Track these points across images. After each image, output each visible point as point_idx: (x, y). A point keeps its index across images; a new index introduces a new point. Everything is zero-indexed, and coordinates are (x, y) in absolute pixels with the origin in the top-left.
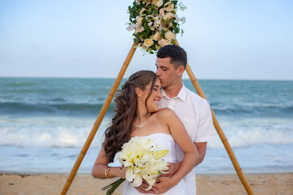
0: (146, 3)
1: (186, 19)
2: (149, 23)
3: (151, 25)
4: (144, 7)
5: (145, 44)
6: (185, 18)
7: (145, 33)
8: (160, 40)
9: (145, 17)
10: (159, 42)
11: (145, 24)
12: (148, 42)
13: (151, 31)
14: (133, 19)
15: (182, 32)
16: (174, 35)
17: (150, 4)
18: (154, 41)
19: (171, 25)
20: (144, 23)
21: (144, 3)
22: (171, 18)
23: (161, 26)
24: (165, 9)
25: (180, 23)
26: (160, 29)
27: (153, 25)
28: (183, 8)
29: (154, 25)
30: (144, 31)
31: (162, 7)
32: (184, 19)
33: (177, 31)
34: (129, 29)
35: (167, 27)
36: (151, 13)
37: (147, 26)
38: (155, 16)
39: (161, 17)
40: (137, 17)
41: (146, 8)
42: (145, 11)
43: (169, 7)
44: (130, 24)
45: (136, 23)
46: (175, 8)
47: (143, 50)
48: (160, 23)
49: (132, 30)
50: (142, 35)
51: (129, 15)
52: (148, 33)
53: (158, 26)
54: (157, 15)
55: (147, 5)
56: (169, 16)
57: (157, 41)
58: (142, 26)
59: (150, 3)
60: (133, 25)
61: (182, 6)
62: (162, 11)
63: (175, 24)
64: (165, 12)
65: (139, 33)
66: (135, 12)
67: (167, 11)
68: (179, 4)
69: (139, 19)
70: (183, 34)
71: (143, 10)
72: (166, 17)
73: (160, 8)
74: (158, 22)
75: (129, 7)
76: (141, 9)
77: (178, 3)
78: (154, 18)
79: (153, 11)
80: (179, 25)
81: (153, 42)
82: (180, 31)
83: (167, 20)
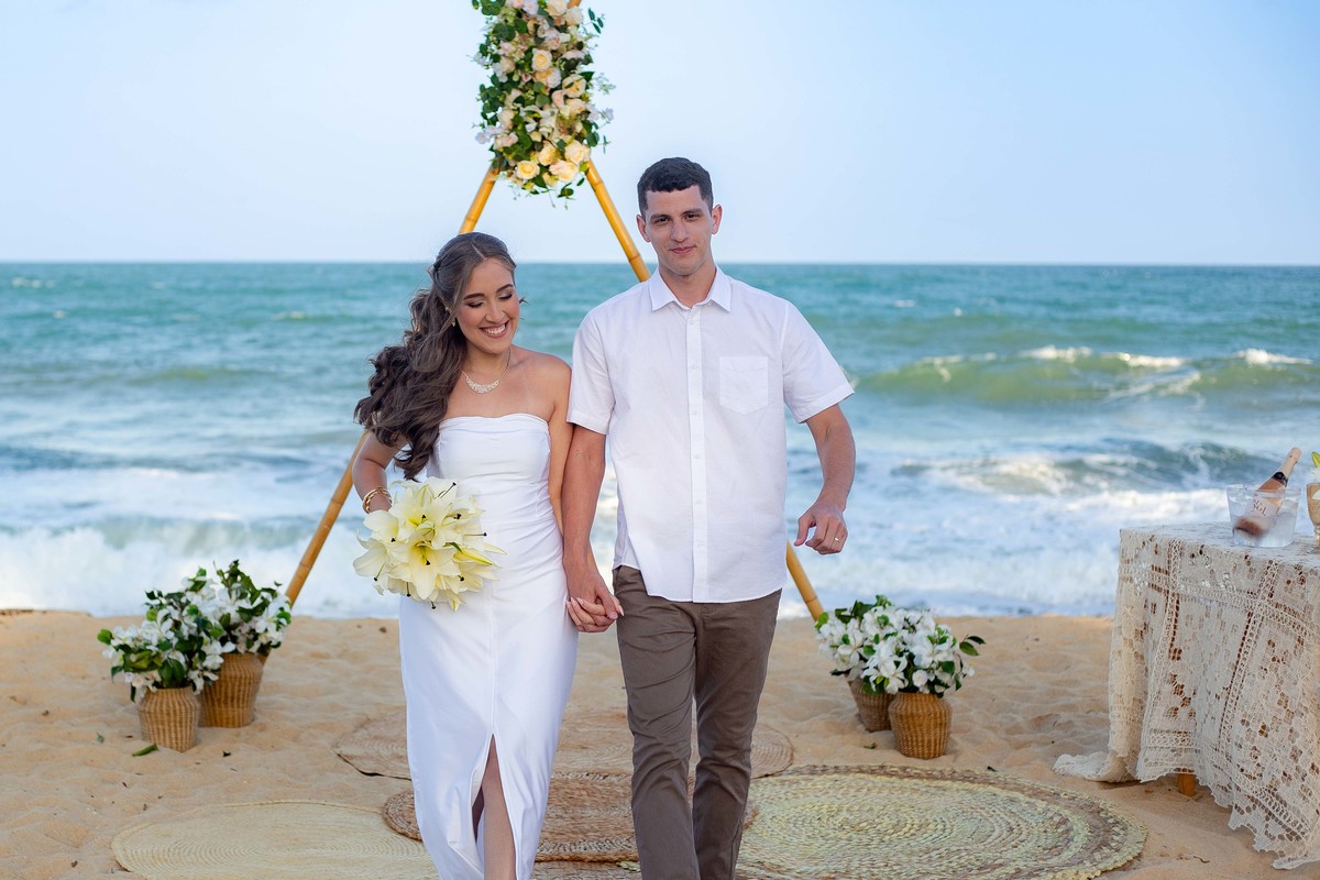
0: (521, 78)
1: (614, 114)
2: (527, 123)
3: (533, 128)
4: (517, 88)
5: (519, 172)
6: (611, 111)
7: (519, 148)
8: (554, 163)
9: (518, 109)
10: (552, 169)
11: (519, 128)
12: (527, 169)
13: (534, 143)
14: (490, 115)
15: (606, 143)
16: (587, 150)
17: (531, 81)
18: (540, 165)
19: (579, 128)
20: (517, 123)
21: (515, 78)
22: (579, 112)
23: (556, 130)
24: (565, 92)
25: (600, 122)
26: (556, 138)
27: (537, 129)
28: (606, 89)
29: (541, 130)
30: (518, 143)
31: (559, 87)
32: (609, 114)
33: (593, 140)
34: (481, 138)
35: (570, 133)
36: (533, 103)
37: (524, 130)
38: (541, 109)
39: (556, 111)
40: (500, 109)
41: (521, 90)
42: (520, 97)
43: (573, 87)
44: (483, 126)
45: (498, 124)
46: (587, 88)
47: (515, 185)
48: (553, 126)
49: (489, 141)
50: (514, 154)
51: (481, 104)
52: (528, 148)
53: (550, 131)
54: (547, 106)
55: (522, 84)
56: (574, 107)
57: (548, 167)
58: (511, 131)
59: (529, 78)
60: (490, 129)
61: (605, 83)
62: (557, 96)
63: (588, 125)
64: (566, 97)
65: (505, 148)
66: (496, 99)
67: (570, 96)
68: (597, 79)
69: (505, 115)
70: (607, 147)
71: (515, 93)
72: (569, 109)
73: (552, 91)
74: (549, 123)
75: (482, 88)
76: (509, 93)
77: (594, 76)
78: (540, 112)
79: (538, 97)
80: (597, 127)
81: (538, 168)
82: (601, 141)
83: (570, 117)
